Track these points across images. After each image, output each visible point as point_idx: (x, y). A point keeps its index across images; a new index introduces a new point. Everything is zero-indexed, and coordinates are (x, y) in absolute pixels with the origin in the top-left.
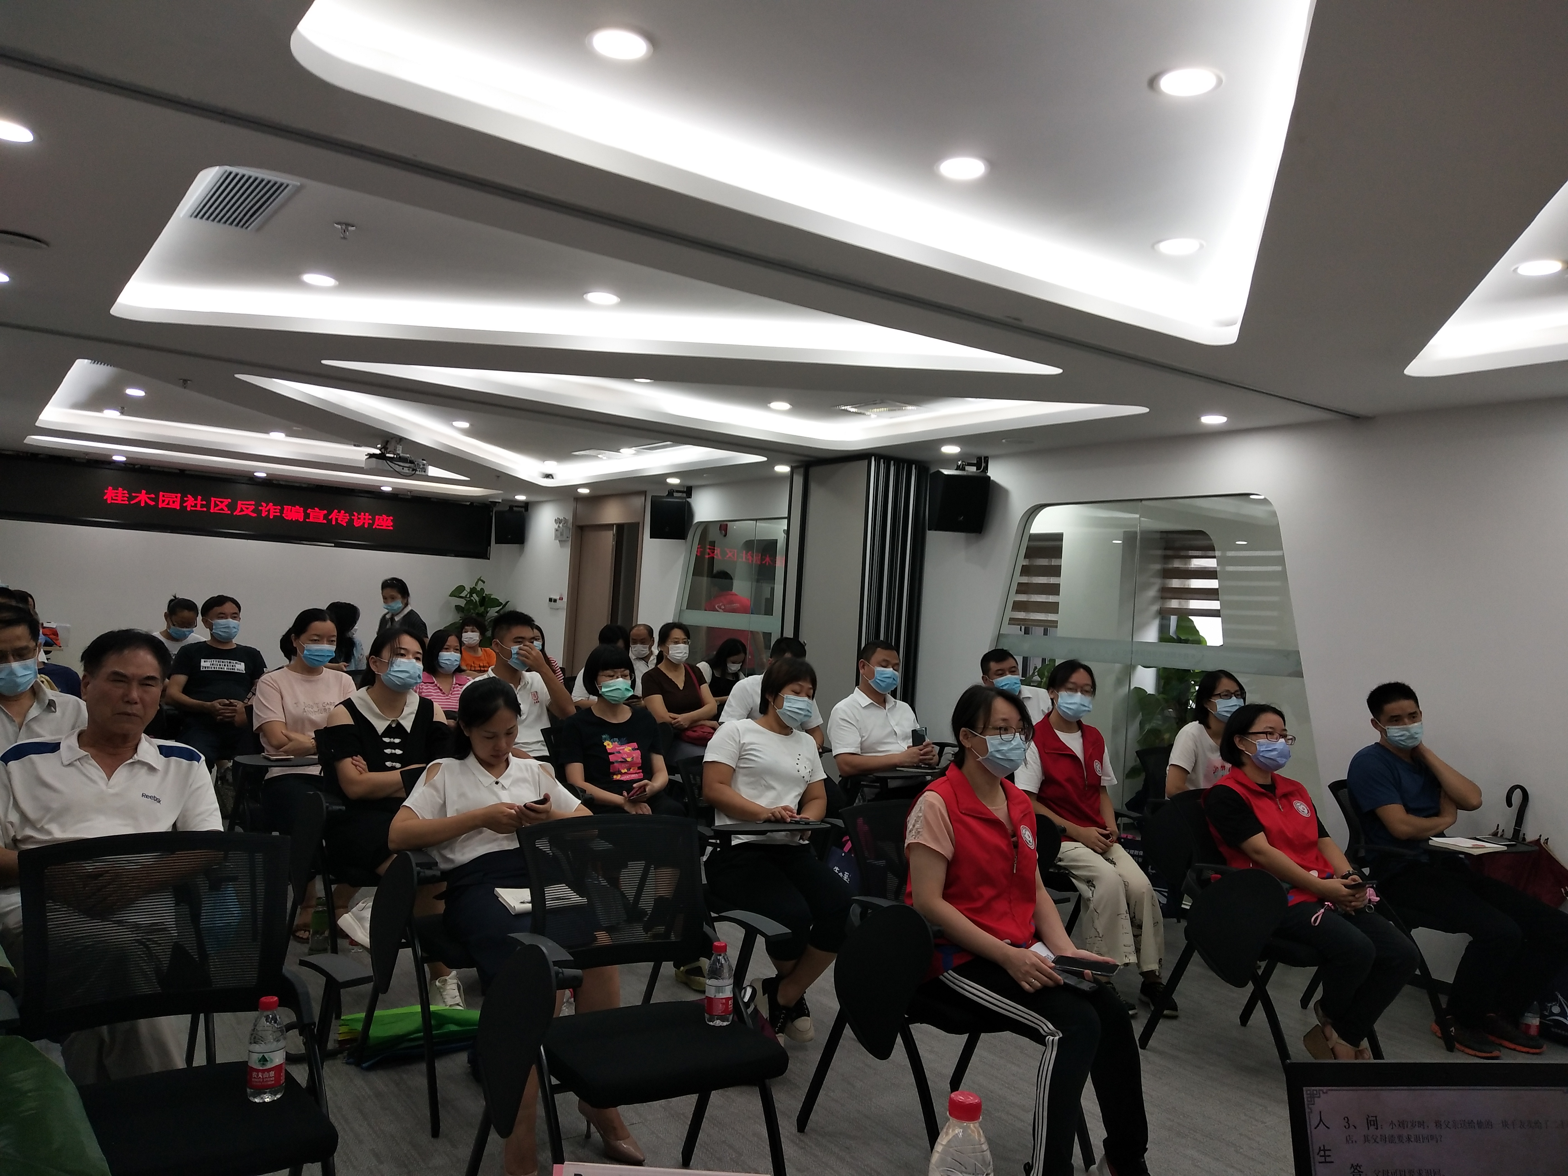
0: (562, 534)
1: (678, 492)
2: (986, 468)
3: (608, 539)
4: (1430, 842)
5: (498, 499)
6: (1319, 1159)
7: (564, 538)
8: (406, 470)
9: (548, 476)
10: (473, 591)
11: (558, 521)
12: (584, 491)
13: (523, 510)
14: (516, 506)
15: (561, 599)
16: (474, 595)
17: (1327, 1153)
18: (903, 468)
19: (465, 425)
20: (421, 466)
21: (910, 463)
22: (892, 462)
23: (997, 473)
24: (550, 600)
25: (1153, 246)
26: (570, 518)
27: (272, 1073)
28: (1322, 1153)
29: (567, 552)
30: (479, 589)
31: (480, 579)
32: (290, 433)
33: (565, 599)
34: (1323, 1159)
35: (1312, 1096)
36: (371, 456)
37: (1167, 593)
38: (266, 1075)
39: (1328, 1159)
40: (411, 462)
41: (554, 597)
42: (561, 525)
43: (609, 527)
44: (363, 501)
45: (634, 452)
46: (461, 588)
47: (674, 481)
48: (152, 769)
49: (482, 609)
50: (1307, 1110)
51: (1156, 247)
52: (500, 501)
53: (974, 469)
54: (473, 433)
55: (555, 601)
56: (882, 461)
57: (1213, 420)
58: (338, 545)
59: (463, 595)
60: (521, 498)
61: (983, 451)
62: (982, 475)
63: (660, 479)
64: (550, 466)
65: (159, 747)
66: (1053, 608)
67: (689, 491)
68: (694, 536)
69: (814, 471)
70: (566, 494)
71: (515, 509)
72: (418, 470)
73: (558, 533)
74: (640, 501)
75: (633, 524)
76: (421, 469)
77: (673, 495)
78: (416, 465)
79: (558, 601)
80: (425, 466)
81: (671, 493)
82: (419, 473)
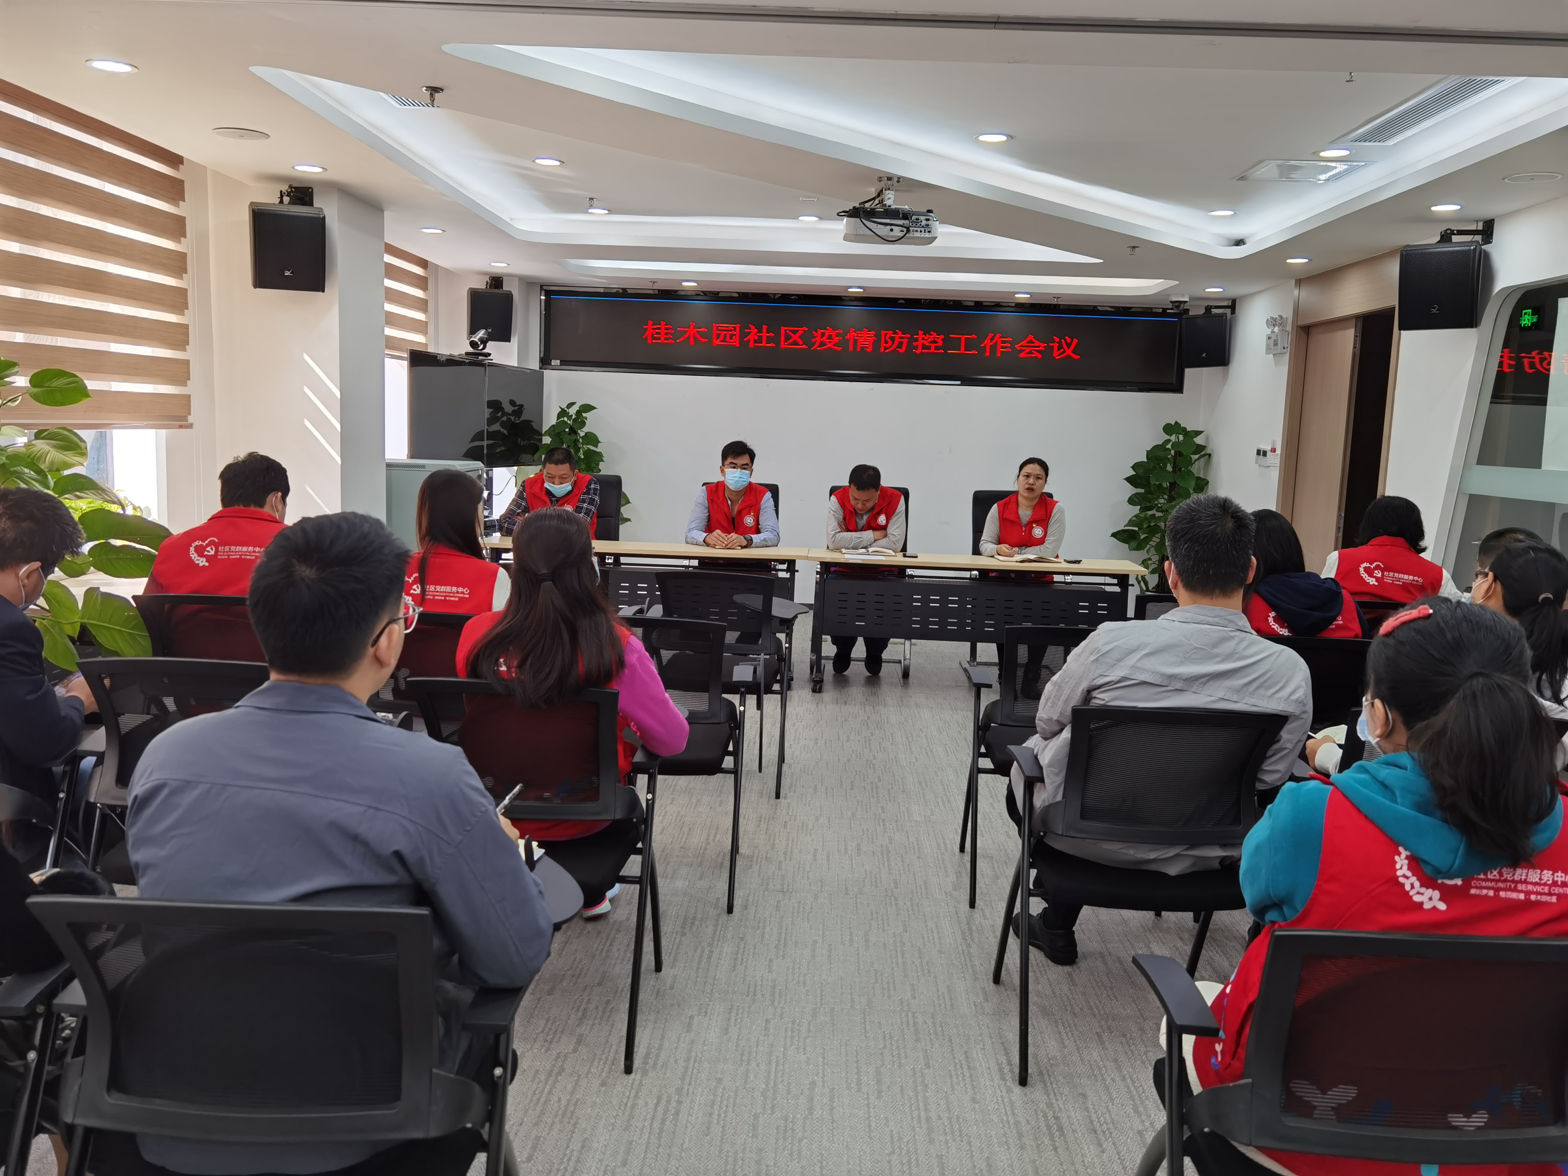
0: (1276, 344)
1: (1461, 233)
3: (1346, 343)
5: (1183, 296)
7: (1280, 349)
9: (1239, 242)
11: (1272, 322)
12: (1297, 261)
13: (1228, 311)
14: (1215, 307)
15: (1274, 450)
19: (1001, 138)
24: (1259, 452)
26: (1288, 314)
29: (1284, 370)
33: (1278, 451)
40: (904, 217)
41: (1263, 447)
42: (1276, 329)
43: (1345, 321)
47: (1444, 208)
52: (1187, 300)
55: (1265, 454)
58: (965, 382)
60: (1216, 290)
64: (1227, 219)
67: (1487, 231)
68: (1496, 316)
70: (1268, 265)
71: (1214, 311)
72: (917, 231)
73: (1272, 342)
74: (1393, 269)
75: (1388, 312)
76: (923, 227)
77: (1450, 240)
78: (913, 221)
79: (1269, 454)
80: (930, 222)
81: (1446, 237)
82: (918, 235)
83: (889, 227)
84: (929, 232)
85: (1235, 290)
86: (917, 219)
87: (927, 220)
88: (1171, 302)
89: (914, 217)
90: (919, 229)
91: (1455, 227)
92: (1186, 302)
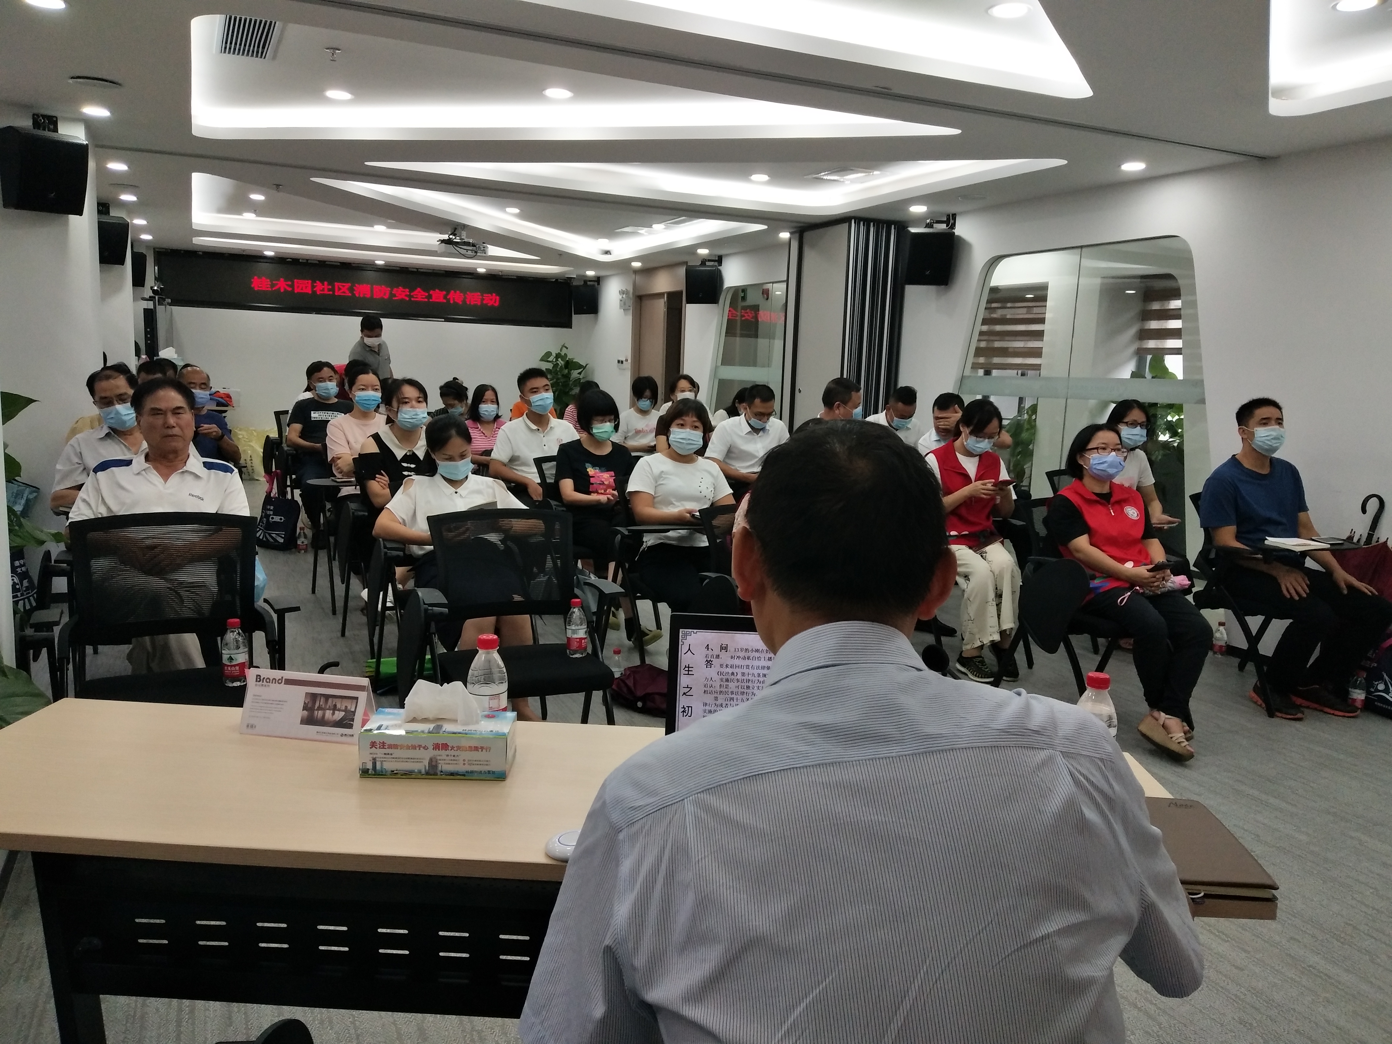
0: (625, 304)
1: (709, 261)
2: (954, 225)
3: (660, 307)
4: (1266, 542)
5: (573, 274)
6: (683, 672)
7: (627, 307)
8: (469, 253)
9: (607, 252)
10: (558, 356)
11: (622, 292)
12: (636, 265)
13: (596, 284)
14: (590, 281)
15: (627, 360)
16: (559, 359)
17: (690, 669)
18: (882, 229)
19: (516, 211)
20: (482, 249)
21: (889, 223)
22: (872, 224)
23: (962, 229)
24: (619, 361)
25: (986, 11)
26: (630, 289)
27: (237, 668)
28: (687, 669)
29: (629, 319)
30: (563, 354)
31: (564, 346)
32: (389, 226)
33: (629, 361)
34: (687, 672)
35: (686, 635)
36: (443, 241)
37: (1145, 334)
38: (233, 668)
39: (690, 673)
40: (474, 245)
41: (621, 359)
42: (624, 296)
43: (660, 295)
44: (466, 282)
45: (664, 227)
46: (548, 354)
47: (703, 252)
48: (197, 477)
49: (566, 371)
50: (680, 643)
51: (989, 11)
52: (575, 276)
53: (943, 226)
54: (524, 216)
55: (622, 362)
56: (862, 223)
57: (1133, 167)
58: (448, 320)
59: (550, 359)
60: (591, 273)
61: (951, 210)
62: (950, 231)
63: (690, 250)
64: (604, 243)
65: (204, 463)
66: (1037, 353)
67: (720, 260)
68: (725, 300)
69: (808, 235)
70: (622, 266)
71: (589, 283)
73: (622, 303)
74: (682, 271)
75: (680, 293)
76: (482, 251)
77: (705, 265)
78: (477, 248)
79: (624, 362)
80: (485, 249)
81: (703, 263)
83: (466, 250)
84: (485, 253)
85: (601, 273)
86: (479, 247)
87: (484, 247)
88: (565, 277)
89: (477, 246)
90: (480, 252)
91: (706, 259)
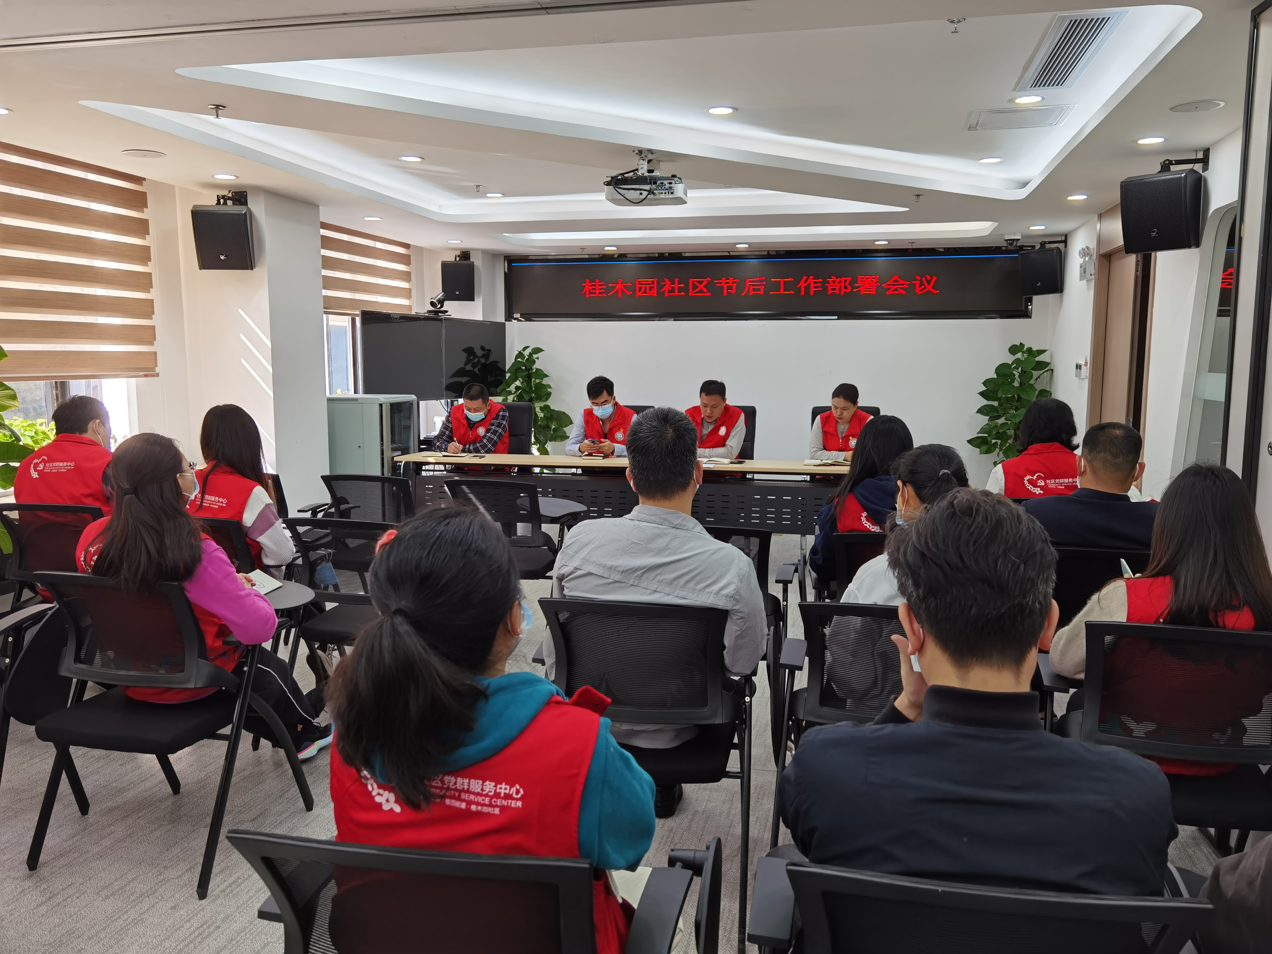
0: (1085, 272)
1: (1179, 162)
5: (1015, 234)
7: (1089, 276)
11: (1083, 253)
14: (1050, 242)
15: (1086, 364)
24: (1077, 366)
26: (1093, 245)
29: (1091, 294)
33: (1089, 365)
40: (652, 182)
41: (1080, 362)
42: (1086, 259)
55: (1081, 366)
67: (1205, 157)
71: (1048, 246)
72: (662, 193)
73: (1082, 270)
76: (667, 189)
77: (1169, 170)
78: (659, 185)
79: (1083, 368)
80: (672, 185)
81: (1166, 167)
82: (663, 196)
83: (638, 192)
84: (672, 193)
85: (1066, 226)
86: (662, 183)
87: (670, 183)
88: (1006, 240)
89: (659, 182)
90: (663, 192)
91: (1173, 158)
92: (1018, 240)
